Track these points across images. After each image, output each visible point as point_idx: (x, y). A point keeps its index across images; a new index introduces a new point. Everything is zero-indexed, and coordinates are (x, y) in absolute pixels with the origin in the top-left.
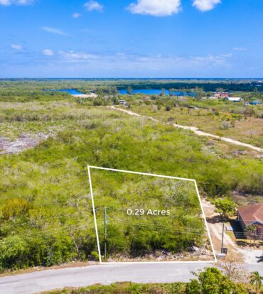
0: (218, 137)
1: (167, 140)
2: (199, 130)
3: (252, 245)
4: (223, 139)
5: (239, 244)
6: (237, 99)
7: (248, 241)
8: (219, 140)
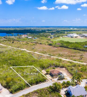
0: (33, 52)
1: (23, 55)
2: (27, 50)
3: (55, 78)
4: (35, 52)
5: (53, 78)
6: (31, 37)
7: (54, 77)
8: (34, 53)
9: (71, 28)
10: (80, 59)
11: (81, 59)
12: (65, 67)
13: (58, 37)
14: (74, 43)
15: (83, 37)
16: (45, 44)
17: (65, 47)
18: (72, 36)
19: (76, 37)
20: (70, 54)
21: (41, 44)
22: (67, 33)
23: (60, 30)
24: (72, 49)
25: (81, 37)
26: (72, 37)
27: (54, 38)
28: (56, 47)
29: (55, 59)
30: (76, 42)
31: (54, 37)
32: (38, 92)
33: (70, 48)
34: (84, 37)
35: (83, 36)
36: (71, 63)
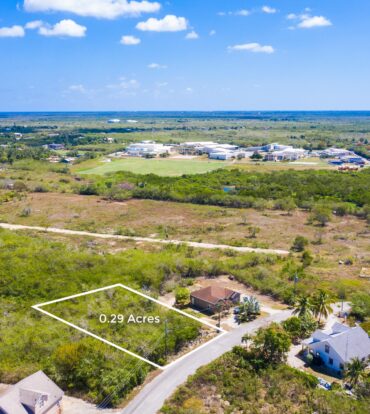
0: (40, 228)
1: (15, 246)
3: (222, 317)
5: (215, 319)
7: (217, 315)
8: (45, 232)
9: (115, 120)
10: (251, 237)
11: (253, 237)
12: (225, 274)
13: (92, 158)
14: (177, 179)
15: (190, 154)
16: (64, 192)
17: (157, 198)
18: (145, 150)
19: (163, 156)
20: (194, 222)
21: (39, 190)
22: (115, 141)
23: (72, 126)
24: (187, 202)
25: (183, 154)
26: (148, 156)
27: (79, 163)
28: (121, 200)
29: (159, 247)
30: (184, 176)
31: (72, 159)
32: (210, 380)
33: (178, 201)
34: (194, 154)
35: (188, 151)
36: (232, 255)
